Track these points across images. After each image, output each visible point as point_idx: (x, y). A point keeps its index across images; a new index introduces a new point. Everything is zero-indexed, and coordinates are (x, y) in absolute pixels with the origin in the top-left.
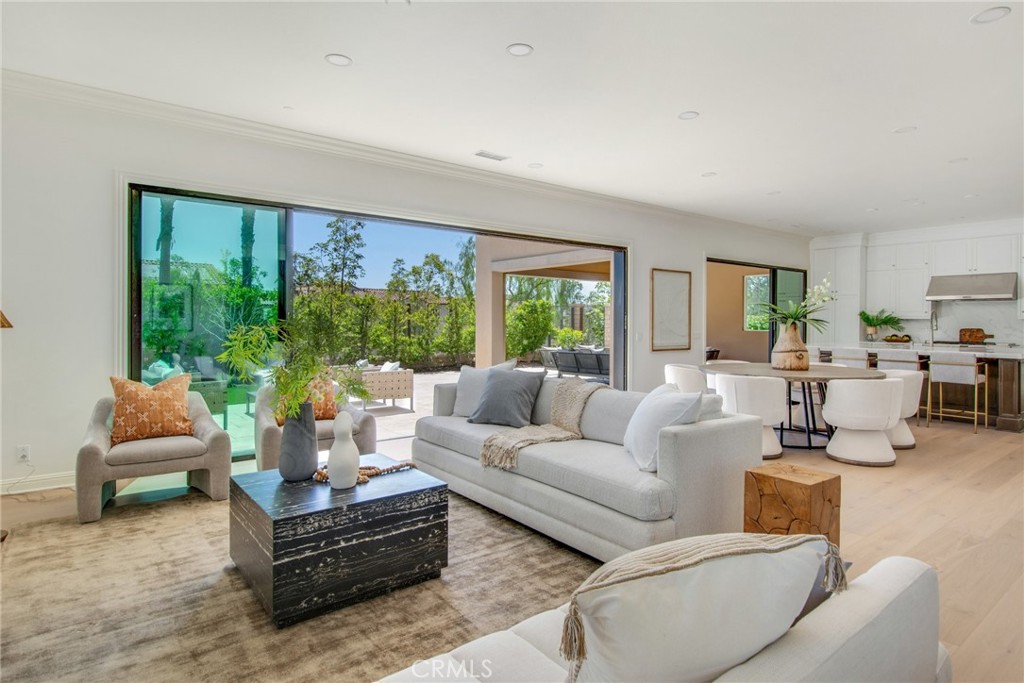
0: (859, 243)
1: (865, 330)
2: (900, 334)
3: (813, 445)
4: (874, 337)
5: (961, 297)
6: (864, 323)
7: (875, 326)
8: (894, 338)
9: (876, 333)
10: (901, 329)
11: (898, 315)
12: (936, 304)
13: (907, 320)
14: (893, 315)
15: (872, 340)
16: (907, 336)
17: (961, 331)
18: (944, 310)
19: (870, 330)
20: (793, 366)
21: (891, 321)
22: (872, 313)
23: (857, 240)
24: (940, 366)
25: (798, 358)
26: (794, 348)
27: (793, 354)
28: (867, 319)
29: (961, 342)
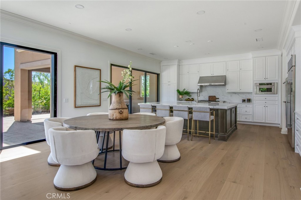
0: (177, 63)
1: (179, 97)
2: (191, 98)
3: (107, 168)
4: (182, 99)
5: (208, 84)
6: (178, 94)
7: (182, 95)
8: (188, 99)
9: (182, 97)
10: (190, 96)
11: (189, 91)
12: (201, 86)
13: (193, 93)
14: (188, 91)
15: (181, 100)
16: (192, 99)
17: (209, 97)
18: (204, 89)
19: (180, 96)
20: (117, 118)
21: (187, 93)
22: (181, 90)
23: (176, 62)
24: (196, 113)
25: (120, 113)
26: (118, 107)
27: (117, 111)
28: (179, 93)
29: (209, 101)
